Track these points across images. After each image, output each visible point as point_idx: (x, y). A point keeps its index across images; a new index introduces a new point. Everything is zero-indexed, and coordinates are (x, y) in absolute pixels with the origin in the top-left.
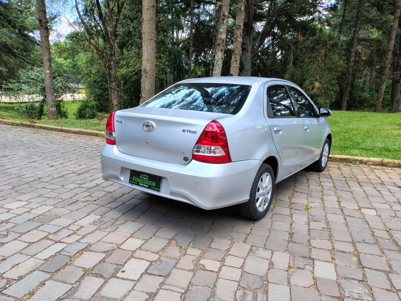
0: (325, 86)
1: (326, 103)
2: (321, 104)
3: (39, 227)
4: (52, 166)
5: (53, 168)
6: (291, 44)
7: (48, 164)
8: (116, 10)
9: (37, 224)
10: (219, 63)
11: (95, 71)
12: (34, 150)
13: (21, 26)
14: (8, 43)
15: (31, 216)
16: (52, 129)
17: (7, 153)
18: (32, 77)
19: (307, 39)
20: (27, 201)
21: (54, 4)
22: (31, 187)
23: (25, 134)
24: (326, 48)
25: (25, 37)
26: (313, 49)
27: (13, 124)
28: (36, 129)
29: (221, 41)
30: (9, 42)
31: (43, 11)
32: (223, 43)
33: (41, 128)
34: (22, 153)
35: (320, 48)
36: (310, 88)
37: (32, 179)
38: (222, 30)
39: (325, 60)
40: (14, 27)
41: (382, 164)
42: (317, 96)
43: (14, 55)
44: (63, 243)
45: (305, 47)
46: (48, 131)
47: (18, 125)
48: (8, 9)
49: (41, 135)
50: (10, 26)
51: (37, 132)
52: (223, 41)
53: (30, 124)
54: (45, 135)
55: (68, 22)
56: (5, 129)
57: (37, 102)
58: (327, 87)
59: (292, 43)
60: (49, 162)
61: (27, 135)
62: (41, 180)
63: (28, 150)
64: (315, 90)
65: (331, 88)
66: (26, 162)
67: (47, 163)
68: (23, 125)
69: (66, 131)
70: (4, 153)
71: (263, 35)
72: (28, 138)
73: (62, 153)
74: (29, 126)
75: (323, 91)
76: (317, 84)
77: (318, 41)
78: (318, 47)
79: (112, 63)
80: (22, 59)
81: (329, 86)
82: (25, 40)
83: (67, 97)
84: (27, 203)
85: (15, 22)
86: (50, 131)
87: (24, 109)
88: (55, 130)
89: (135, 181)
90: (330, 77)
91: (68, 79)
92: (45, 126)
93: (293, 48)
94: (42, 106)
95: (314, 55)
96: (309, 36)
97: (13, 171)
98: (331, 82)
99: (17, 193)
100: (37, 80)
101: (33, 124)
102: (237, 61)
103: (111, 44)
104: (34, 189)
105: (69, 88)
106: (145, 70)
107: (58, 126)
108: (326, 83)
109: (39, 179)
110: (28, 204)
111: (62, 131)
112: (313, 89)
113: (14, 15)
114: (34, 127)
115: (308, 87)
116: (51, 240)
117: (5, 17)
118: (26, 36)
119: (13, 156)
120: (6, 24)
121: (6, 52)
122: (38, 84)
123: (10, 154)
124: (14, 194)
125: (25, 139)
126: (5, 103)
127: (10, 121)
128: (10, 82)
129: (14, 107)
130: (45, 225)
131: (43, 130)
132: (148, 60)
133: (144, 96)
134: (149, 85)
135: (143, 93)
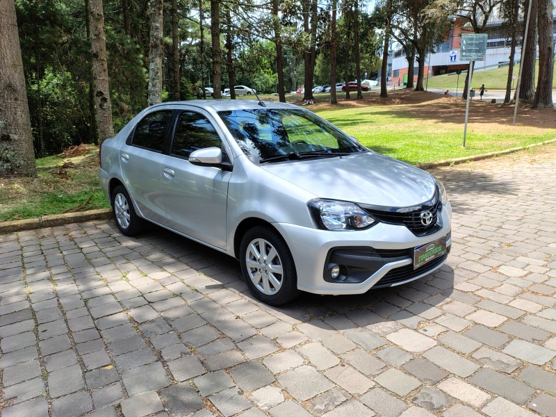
132: (14, 66)
133: (16, 137)
134: (23, 116)
135: (13, 131)
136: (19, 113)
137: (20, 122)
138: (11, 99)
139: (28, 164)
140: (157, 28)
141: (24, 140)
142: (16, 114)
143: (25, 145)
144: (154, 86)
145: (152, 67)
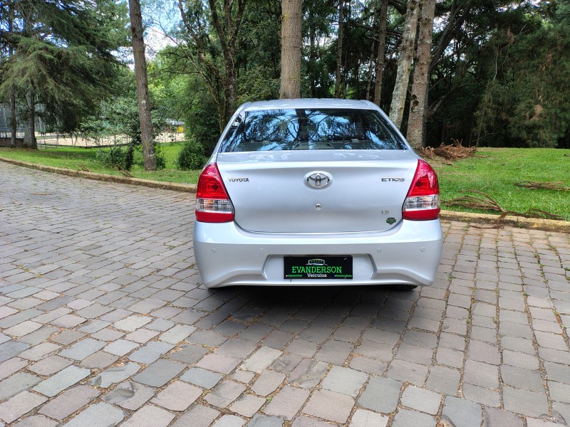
0: (553, 111)
1: (551, 139)
2: (544, 140)
3: (182, 373)
4: (171, 248)
5: (174, 252)
6: (494, 47)
7: (164, 244)
8: (237, 9)
9: (177, 368)
10: (403, 77)
11: (197, 100)
12: (138, 219)
13: (102, 42)
14: (87, 66)
15: (161, 348)
16: (156, 186)
17: (101, 226)
18: (118, 111)
19: (522, 38)
20: (149, 315)
21: (146, 8)
22: (148, 286)
23: (119, 194)
24: (556, 50)
25: (108, 57)
26: (532, 54)
27: (100, 179)
28: (133, 186)
29: (408, 43)
30: (88, 64)
31: (137, 14)
32: (411, 45)
33: (140, 183)
34: (122, 226)
35: (544, 51)
36: (527, 115)
37: (147, 271)
38: (409, 26)
39: (553, 69)
40: (93, 43)
42: (540, 127)
43: (93, 81)
44: (234, 414)
45: (518, 51)
46: (151, 189)
47: (107, 180)
48: (85, 19)
49: (142, 195)
50: (88, 43)
51: (135, 190)
52: (411, 42)
53: (125, 178)
54: (147, 194)
55: (163, 33)
56: (91, 186)
57: (125, 145)
58: (556, 113)
59: (496, 45)
60: (166, 240)
61: (123, 196)
62: (161, 273)
63: (130, 220)
64: (535, 118)
65: (561, 115)
66: (131, 240)
67: (162, 242)
68: (114, 180)
69: (177, 189)
70: (97, 225)
71: (446, 36)
72: (125, 200)
73: (182, 225)
74: (123, 181)
75: (548, 120)
76: (539, 109)
77: (541, 40)
78: (541, 50)
79: (231, 86)
80: (104, 86)
81: (559, 111)
82: (107, 61)
83: (164, 138)
84: (149, 319)
85: (95, 37)
86: (153, 189)
87: (108, 156)
88: (161, 187)
89: (297, 273)
90: (561, 96)
91: (164, 114)
92: (145, 181)
93: (497, 53)
94: (131, 152)
95: (535, 62)
96: (526, 34)
97: (116, 256)
98: (563, 106)
99: (131, 299)
100: (124, 115)
101: (128, 178)
102: (423, 74)
103: (230, 59)
104: (155, 291)
105: (167, 125)
106: (284, 95)
107: (162, 180)
108: (554, 106)
109: (158, 270)
110: (152, 320)
111: (171, 188)
112: (531, 117)
113: (93, 27)
114: (129, 182)
115: (523, 114)
116: (212, 406)
117: (82, 29)
118: (108, 55)
119: (110, 230)
120: (82, 39)
121: (84, 78)
122: (126, 120)
123: (105, 226)
124: (126, 301)
125: (121, 201)
126: (81, 147)
127: (96, 174)
128: (90, 119)
129: (95, 153)
130: (192, 370)
131: (143, 187)
144: (397, 89)
145: (399, 70)
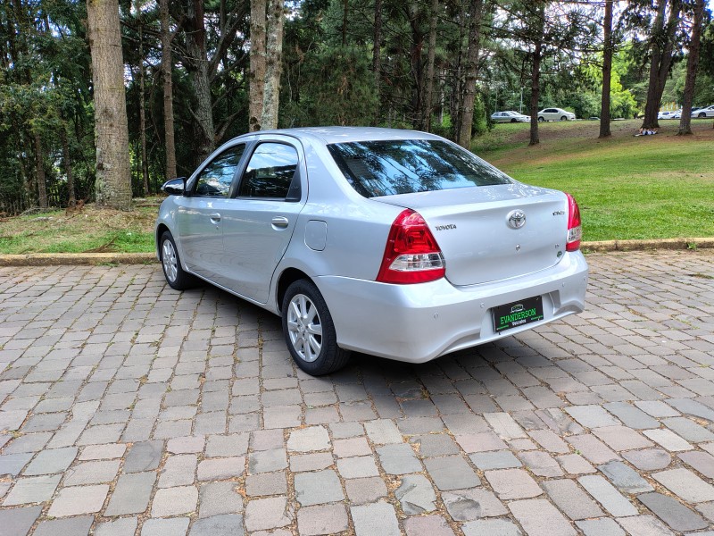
3: (470, 464)
10: (273, 97)
26: (325, 75)
29: (275, 57)
35: (339, 73)
38: (275, 36)
39: (350, 94)
41: (617, 248)
77: (333, 61)
78: (336, 72)
95: (331, 84)
96: (313, 52)
106: (107, 111)
132: (112, 89)
133: (108, 166)
134: (118, 144)
135: (106, 160)
136: (113, 141)
137: (114, 149)
138: (106, 125)
139: (119, 196)
140: (274, 40)
141: (117, 170)
142: (110, 141)
143: (117, 176)
144: (266, 111)
145: (266, 89)
